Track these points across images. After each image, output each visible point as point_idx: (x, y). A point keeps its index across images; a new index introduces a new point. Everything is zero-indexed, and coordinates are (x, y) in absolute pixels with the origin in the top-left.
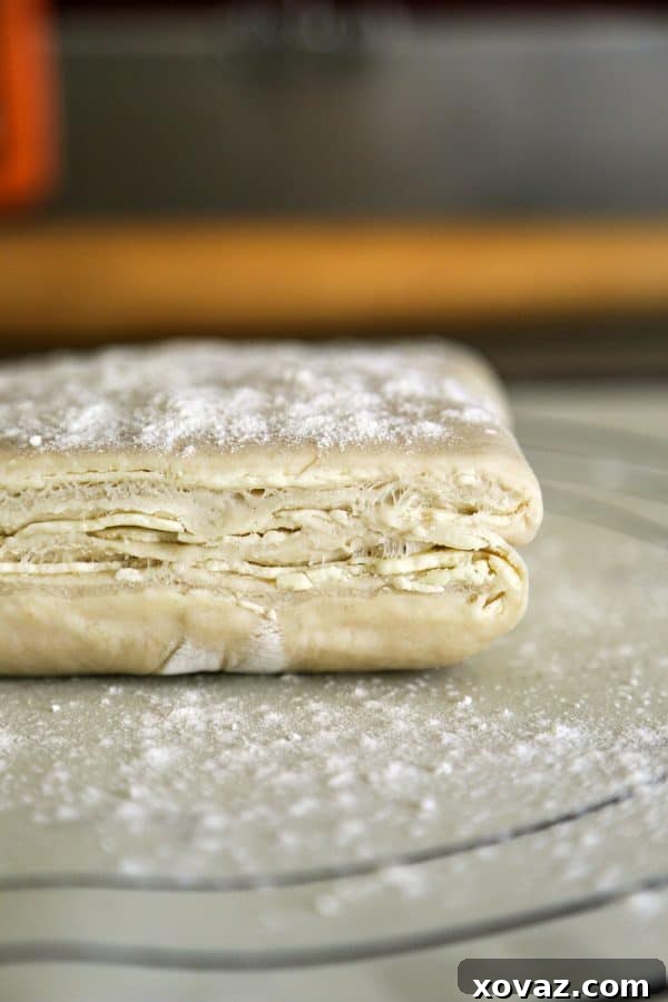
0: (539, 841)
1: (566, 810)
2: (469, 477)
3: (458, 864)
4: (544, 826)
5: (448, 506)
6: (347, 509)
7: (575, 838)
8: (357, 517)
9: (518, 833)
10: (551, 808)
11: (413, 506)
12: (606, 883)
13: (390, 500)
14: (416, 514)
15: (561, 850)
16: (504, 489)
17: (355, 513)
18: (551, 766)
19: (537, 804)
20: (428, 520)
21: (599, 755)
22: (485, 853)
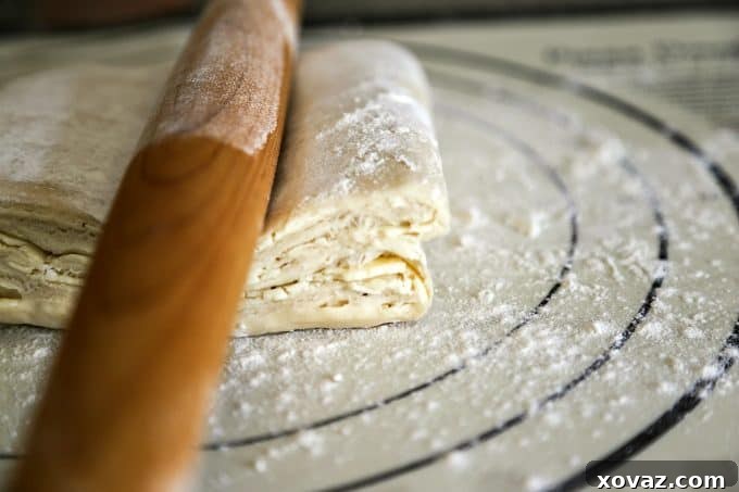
0: (400, 407)
1: (422, 381)
2: (398, 202)
3: (347, 428)
4: (407, 394)
5: (394, 223)
6: (327, 236)
7: (424, 405)
8: (335, 239)
9: (387, 401)
10: (414, 379)
11: (372, 227)
12: (437, 445)
13: (354, 225)
14: (374, 232)
15: (413, 416)
16: (421, 205)
17: (333, 236)
18: (418, 342)
19: (405, 374)
20: (382, 235)
21: (449, 333)
22: (366, 418)
